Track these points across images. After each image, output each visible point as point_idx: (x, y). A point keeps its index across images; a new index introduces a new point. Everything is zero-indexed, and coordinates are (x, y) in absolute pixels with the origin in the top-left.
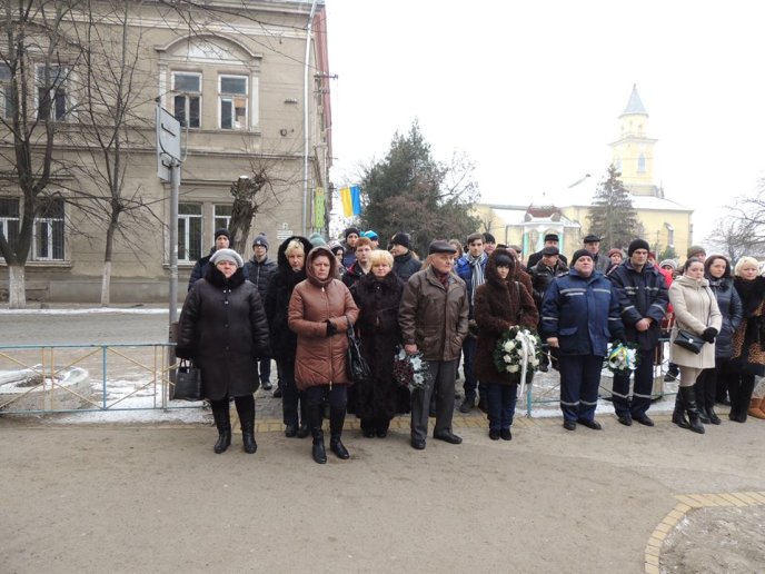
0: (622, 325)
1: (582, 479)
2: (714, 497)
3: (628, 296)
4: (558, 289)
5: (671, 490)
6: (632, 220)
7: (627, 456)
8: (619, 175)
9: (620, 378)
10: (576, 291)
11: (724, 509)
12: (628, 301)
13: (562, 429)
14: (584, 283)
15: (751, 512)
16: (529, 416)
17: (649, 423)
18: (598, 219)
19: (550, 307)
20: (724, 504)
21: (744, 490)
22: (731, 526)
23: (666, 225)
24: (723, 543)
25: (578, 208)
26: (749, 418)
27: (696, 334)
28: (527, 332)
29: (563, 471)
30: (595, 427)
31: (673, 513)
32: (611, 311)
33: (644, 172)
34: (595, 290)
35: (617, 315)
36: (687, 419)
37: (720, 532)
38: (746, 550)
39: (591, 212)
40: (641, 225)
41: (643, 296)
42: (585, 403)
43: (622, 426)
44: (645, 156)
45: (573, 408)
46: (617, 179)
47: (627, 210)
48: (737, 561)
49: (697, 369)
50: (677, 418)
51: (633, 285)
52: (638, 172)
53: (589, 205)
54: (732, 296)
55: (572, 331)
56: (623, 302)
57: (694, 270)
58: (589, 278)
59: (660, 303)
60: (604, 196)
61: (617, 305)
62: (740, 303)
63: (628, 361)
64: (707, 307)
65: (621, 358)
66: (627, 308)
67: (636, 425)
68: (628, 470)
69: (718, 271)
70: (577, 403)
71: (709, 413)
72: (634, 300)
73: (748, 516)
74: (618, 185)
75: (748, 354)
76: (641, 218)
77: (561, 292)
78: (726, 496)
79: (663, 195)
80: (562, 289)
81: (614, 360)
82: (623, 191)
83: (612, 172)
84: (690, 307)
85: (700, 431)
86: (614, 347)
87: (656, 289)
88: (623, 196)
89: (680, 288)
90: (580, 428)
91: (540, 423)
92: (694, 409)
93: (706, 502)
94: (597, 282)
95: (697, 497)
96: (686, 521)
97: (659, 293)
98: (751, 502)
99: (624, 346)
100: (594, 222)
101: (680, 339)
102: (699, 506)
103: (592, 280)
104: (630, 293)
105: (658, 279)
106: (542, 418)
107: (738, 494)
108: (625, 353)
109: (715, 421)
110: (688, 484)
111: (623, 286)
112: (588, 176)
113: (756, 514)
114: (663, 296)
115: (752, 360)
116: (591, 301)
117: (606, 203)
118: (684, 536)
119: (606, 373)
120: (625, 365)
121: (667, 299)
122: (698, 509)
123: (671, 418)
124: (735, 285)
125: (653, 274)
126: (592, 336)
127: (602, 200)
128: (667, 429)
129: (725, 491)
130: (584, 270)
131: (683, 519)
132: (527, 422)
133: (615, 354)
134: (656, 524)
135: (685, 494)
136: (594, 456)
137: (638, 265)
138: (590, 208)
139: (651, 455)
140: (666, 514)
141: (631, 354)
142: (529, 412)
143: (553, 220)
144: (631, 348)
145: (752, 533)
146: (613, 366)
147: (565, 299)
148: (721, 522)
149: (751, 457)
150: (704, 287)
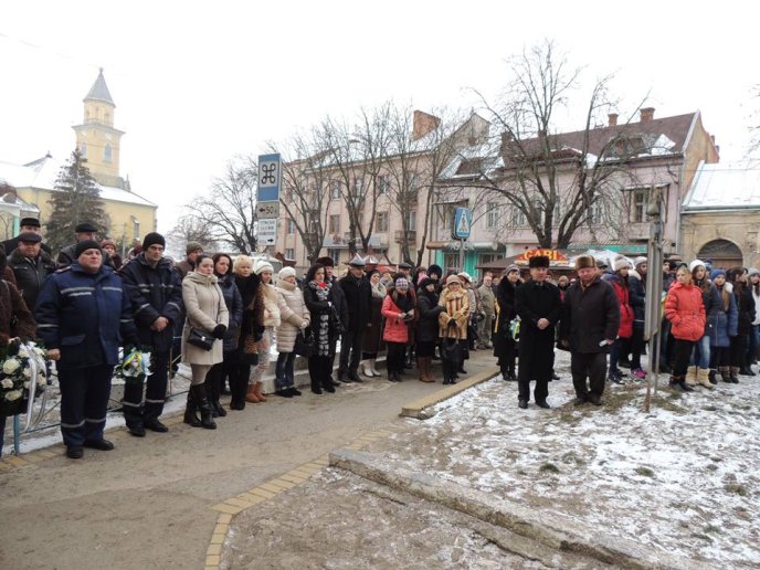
0: (134, 327)
1: (110, 520)
2: (247, 495)
3: (143, 294)
4: (58, 288)
5: (207, 501)
6: (99, 210)
7: (152, 474)
8: (85, 161)
9: (133, 386)
10: (83, 291)
11: (260, 506)
12: (143, 299)
13: (64, 459)
14: (92, 281)
15: (281, 501)
16: (16, 453)
17: (163, 429)
18: (62, 205)
19: (47, 311)
20: (259, 500)
21: (267, 479)
22: (270, 522)
23: (133, 218)
24: (270, 543)
25: (36, 190)
26: (247, 405)
27: (207, 331)
28: (32, 344)
29: (83, 517)
30: (107, 447)
31: (218, 529)
32: (123, 312)
33: (110, 163)
34: (104, 288)
35: (129, 316)
36: (199, 418)
37: (264, 532)
38: (291, 544)
39: (52, 197)
40: (108, 216)
41: (158, 294)
42: (92, 421)
43: (135, 439)
44: (111, 145)
45: (78, 430)
46: (83, 165)
47: (93, 199)
48: (291, 560)
49: (207, 366)
50: (189, 418)
51: (148, 282)
52: (104, 161)
53: (52, 188)
54: (234, 292)
55: (79, 339)
56: (138, 300)
57: (205, 266)
58: (97, 275)
59: (174, 300)
60: (68, 181)
61: (129, 305)
62: (240, 299)
63: (143, 366)
64: (216, 304)
65: (136, 364)
66: (144, 306)
67: (150, 436)
68: (157, 491)
69: (223, 269)
70: (82, 423)
71: (215, 405)
72: (150, 298)
73: (279, 505)
74: (83, 171)
75: (244, 346)
76: (108, 209)
77: (62, 292)
78: (256, 491)
79: (129, 188)
80: (64, 288)
81: (128, 367)
82: (90, 178)
83: (77, 156)
84: (202, 304)
85: (212, 427)
86: (127, 353)
87: (171, 286)
88: (90, 184)
89: (192, 285)
90: (88, 452)
91: (34, 458)
92: (206, 406)
93: (244, 504)
94: (106, 280)
95: (232, 501)
96: (231, 532)
97: (174, 291)
98: (277, 490)
99: (138, 350)
100: (56, 208)
101: (193, 337)
102: (237, 510)
103: (101, 276)
104: (145, 290)
105: (172, 276)
106: (36, 451)
107: (265, 486)
108: (140, 357)
109: (222, 413)
110: (220, 490)
111: (136, 284)
112: (49, 156)
113: (285, 502)
114: (177, 293)
115: (247, 351)
116: (101, 301)
117: (70, 189)
118: (234, 550)
119: (117, 382)
120: (140, 370)
121: (180, 296)
122: (238, 514)
123: (183, 418)
124: (236, 282)
125: (168, 270)
126: (104, 343)
127: (67, 185)
128: (181, 431)
129: (254, 487)
130: (92, 266)
131: (228, 532)
132: (16, 461)
133: (128, 361)
134: (206, 548)
135: (221, 501)
136: (115, 486)
137: (153, 262)
138: (51, 192)
139: (176, 466)
140: (212, 533)
141: (145, 358)
142: (16, 447)
143: (6, 200)
144: (145, 351)
145: (290, 523)
146: (127, 374)
147: (67, 300)
148: (263, 522)
149: (260, 443)
150: (213, 283)
